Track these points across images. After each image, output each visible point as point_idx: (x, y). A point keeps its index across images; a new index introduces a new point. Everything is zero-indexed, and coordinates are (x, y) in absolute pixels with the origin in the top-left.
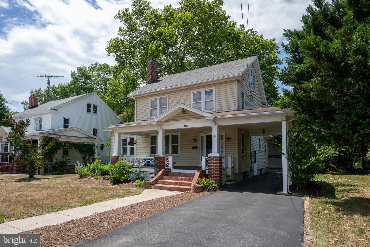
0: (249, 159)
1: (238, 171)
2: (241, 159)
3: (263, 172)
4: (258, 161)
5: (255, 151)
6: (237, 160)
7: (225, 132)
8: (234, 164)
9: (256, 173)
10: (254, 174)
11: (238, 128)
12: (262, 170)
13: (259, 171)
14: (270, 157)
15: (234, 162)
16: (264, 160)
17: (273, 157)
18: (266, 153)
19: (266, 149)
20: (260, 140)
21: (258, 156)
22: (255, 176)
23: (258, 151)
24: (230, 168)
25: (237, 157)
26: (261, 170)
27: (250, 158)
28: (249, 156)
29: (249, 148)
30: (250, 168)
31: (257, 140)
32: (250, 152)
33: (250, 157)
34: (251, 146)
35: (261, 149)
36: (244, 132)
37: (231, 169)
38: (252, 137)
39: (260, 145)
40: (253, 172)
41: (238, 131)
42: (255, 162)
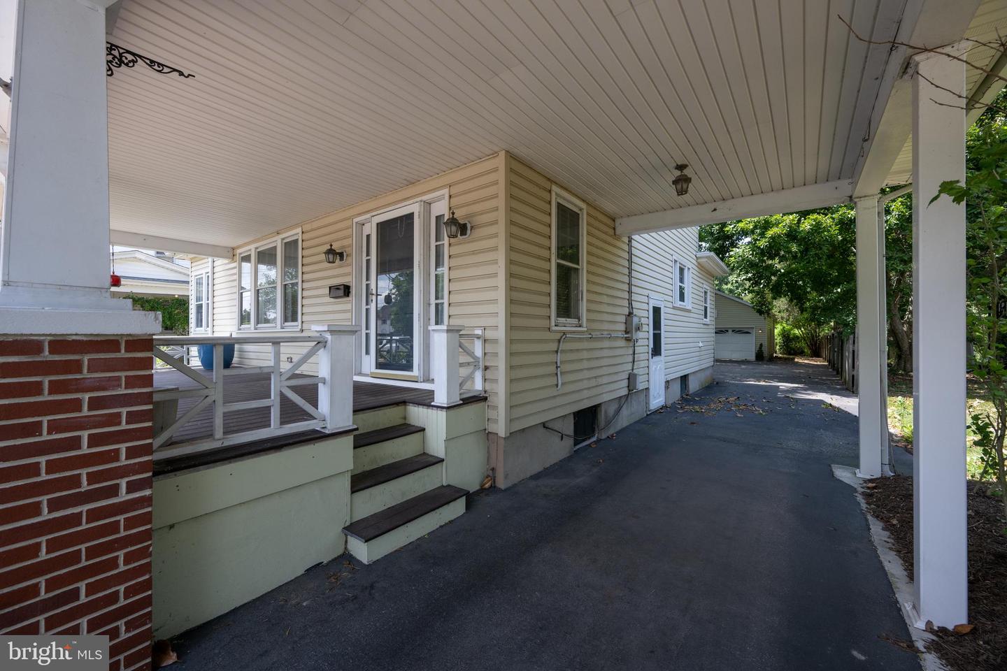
0: (622, 343)
1: (510, 420)
2: (554, 346)
3: (693, 386)
4: (668, 347)
5: (657, 311)
6: (501, 350)
7: (445, 192)
8: (485, 380)
9: (657, 400)
10: (647, 403)
11: (511, 156)
12: (691, 378)
13: (677, 387)
14: (719, 332)
15: (486, 368)
16: (701, 344)
17: (727, 331)
18: (707, 321)
19: (708, 305)
20: (682, 270)
21: (668, 328)
22: (656, 412)
23: (674, 308)
24: (442, 408)
25: (501, 334)
26: (684, 379)
27: (628, 340)
28: (623, 327)
29: (619, 294)
30: (625, 383)
31: (670, 269)
32: (626, 311)
33: (626, 332)
34: (630, 284)
35: (688, 304)
36: (583, 206)
37: (443, 414)
38: (635, 237)
39: (681, 289)
40: (647, 396)
41: (510, 170)
42: (657, 351)
